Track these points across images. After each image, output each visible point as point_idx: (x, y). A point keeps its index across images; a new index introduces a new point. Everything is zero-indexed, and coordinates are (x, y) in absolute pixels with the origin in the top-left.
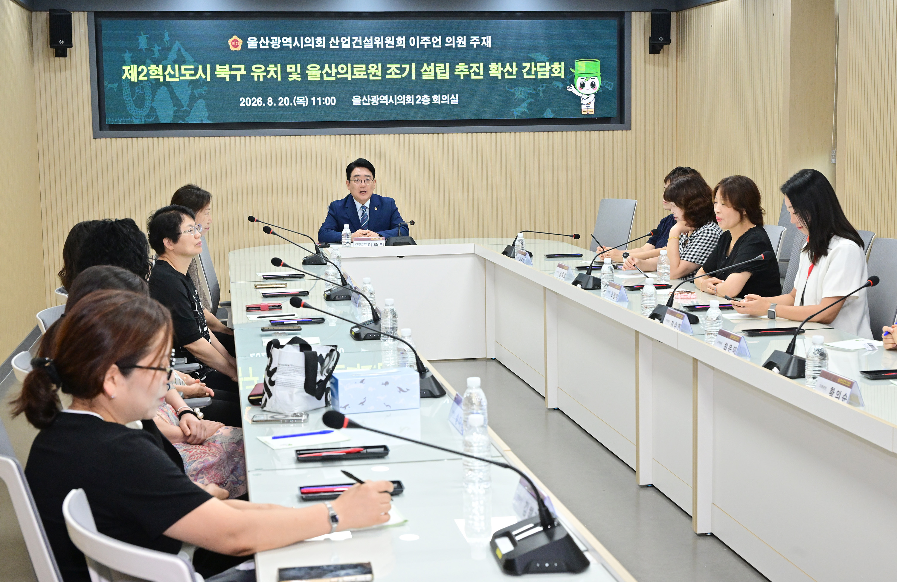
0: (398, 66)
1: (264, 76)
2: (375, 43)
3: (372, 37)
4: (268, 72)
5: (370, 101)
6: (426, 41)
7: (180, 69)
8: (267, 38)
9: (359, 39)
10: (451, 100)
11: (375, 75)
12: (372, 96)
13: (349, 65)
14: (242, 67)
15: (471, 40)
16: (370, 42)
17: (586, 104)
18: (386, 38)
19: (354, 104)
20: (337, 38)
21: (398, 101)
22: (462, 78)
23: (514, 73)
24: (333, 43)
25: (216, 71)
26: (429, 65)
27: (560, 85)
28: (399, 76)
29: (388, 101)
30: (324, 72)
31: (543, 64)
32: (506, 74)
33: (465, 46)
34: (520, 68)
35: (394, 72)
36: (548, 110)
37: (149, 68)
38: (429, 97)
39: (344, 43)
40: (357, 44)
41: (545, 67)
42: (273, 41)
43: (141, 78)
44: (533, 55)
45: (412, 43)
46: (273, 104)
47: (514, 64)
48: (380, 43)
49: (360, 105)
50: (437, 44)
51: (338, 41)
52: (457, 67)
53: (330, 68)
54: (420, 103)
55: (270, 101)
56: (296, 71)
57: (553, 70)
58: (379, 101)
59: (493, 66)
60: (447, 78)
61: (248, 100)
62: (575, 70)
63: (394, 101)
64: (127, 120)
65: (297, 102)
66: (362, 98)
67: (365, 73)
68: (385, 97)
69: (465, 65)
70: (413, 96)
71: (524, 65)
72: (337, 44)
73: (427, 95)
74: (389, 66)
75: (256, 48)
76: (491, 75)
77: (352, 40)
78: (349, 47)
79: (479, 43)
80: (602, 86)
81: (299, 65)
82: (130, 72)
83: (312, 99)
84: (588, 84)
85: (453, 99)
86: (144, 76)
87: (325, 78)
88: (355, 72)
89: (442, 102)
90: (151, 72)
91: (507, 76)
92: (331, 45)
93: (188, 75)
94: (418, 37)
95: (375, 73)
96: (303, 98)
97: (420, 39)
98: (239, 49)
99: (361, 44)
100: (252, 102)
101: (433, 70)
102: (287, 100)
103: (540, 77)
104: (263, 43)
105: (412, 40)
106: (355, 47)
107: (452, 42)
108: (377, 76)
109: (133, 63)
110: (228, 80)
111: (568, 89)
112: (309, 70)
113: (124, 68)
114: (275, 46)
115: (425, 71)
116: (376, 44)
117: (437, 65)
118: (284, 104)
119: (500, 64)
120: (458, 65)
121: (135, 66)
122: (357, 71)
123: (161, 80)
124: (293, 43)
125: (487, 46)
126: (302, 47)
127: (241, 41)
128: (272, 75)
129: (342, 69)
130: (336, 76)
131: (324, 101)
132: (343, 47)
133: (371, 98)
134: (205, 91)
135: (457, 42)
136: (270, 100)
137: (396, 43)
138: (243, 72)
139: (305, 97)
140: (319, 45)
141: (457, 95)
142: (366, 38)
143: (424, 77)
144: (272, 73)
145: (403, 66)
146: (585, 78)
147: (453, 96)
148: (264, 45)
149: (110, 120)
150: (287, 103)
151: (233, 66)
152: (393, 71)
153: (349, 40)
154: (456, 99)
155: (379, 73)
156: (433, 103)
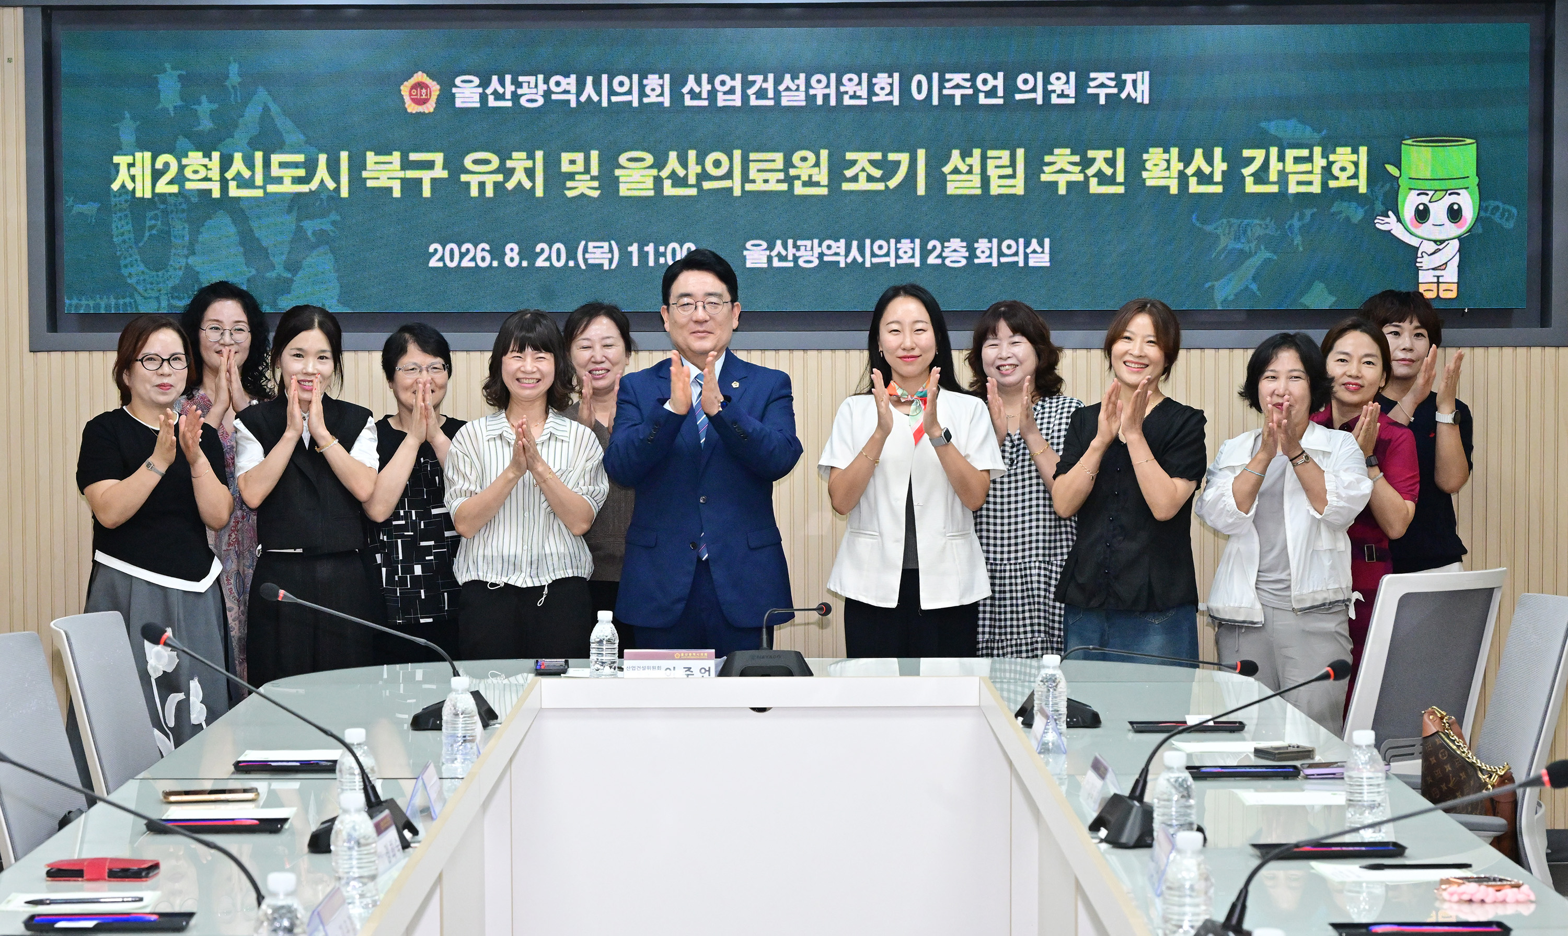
0: (877, 156)
1: (496, 185)
2: (812, 92)
3: (802, 76)
4: (508, 174)
5: (794, 255)
6: (958, 86)
7: (267, 164)
8: (508, 78)
9: (765, 80)
10: (1030, 255)
11: (810, 183)
12: (799, 243)
13: (737, 154)
14: (438, 158)
15: (1092, 84)
16: (797, 90)
17: (1433, 269)
18: (845, 79)
19: (749, 265)
20: (705, 77)
21: (873, 255)
22: (1062, 190)
23: (1218, 177)
24: (691, 92)
25: (366, 170)
26: (966, 154)
27: (1357, 214)
28: (880, 186)
29: (847, 256)
30: (665, 173)
31: (1305, 153)
32: (1193, 181)
33: (1072, 101)
34: (1236, 163)
35: (864, 174)
36: (1319, 287)
37: (184, 161)
38: (964, 244)
39: (725, 93)
40: (762, 94)
41: (1310, 159)
42: (525, 85)
43: (163, 187)
44: (1273, 127)
45: (919, 91)
46: (520, 263)
47: (1218, 152)
48: (827, 91)
49: (765, 266)
50: (992, 93)
51: (706, 87)
52: (1047, 159)
53: (684, 163)
54: (939, 261)
55: (512, 254)
56: (587, 170)
57: (1335, 170)
58: (821, 255)
59: (1154, 157)
60: (1020, 190)
61: (452, 251)
62: (1400, 170)
63: (863, 255)
64: (121, 301)
65: (587, 256)
66: (771, 247)
67: (781, 176)
68: (838, 244)
69: (1072, 153)
70: (917, 241)
71: (1247, 153)
72: (705, 95)
73: (959, 240)
74: (850, 156)
75: (478, 105)
76: (1149, 183)
77: (746, 84)
78: (738, 103)
79: (1115, 91)
80: (1483, 214)
81: (594, 154)
82: (133, 171)
83: (630, 249)
84: (1438, 211)
85: (1034, 252)
86: (171, 182)
87: (669, 190)
88: (753, 175)
89: (1003, 260)
90: (188, 173)
91: (1194, 187)
92: (687, 98)
93: (287, 181)
94: (935, 76)
95: (810, 176)
96: (606, 245)
97: (942, 81)
98: (430, 107)
99: (771, 94)
100: (462, 256)
101: (977, 169)
102: (558, 251)
103: (1293, 189)
104: (495, 93)
105: (919, 83)
106: (753, 102)
107: (1034, 90)
108: (817, 184)
109: (143, 149)
110: (397, 193)
111: (1378, 226)
112: (624, 168)
113: (116, 159)
114: (528, 101)
115: (956, 171)
116: (815, 96)
117: (990, 153)
118: (551, 264)
119: (1175, 151)
120: (1052, 153)
121: (148, 155)
122: (759, 171)
123: (216, 194)
124: (580, 92)
125: (1139, 100)
126: (605, 104)
127: (435, 88)
128: (519, 183)
129: (717, 164)
130: (698, 185)
131: (664, 255)
132: (720, 103)
133: (797, 248)
134: (334, 223)
135: (1050, 88)
136: (512, 250)
137: (871, 92)
138: (440, 172)
139: (610, 245)
140: (652, 98)
141: (1047, 241)
142: (788, 77)
143: (951, 189)
144: (520, 176)
145: (892, 157)
146: (1431, 193)
147: (1034, 242)
148: (499, 96)
149: (75, 302)
150: (558, 259)
151: (413, 156)
152: (863, 170)
153: (738, 83)
154: (1043, 252)
155: (822, 176)
156: (976, 261)
